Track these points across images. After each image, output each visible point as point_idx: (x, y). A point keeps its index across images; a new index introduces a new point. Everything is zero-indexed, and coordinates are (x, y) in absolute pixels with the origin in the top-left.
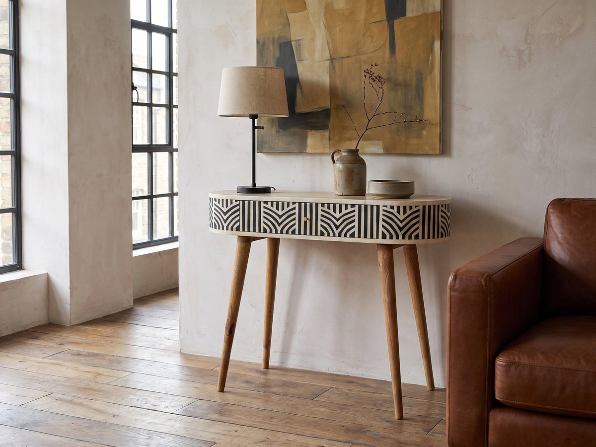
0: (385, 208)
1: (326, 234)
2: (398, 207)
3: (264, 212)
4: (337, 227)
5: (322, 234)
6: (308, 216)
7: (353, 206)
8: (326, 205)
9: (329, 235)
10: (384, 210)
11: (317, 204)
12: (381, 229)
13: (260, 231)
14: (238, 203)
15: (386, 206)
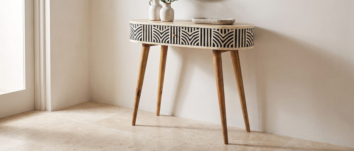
0: (214, 30)
1: (184, 44)
2: (221, 30)
3: (154, 31)
4: (190, 40)
5: (182, 44)
6: (175, 34)
7: (198, 29)
8: (184, 28)
9: (186, 44)
10: (214, 31)
11: (180, 27)
12: (212, 41)
13: (151, 41)
14: (141, 26)
15: (215, 29)
